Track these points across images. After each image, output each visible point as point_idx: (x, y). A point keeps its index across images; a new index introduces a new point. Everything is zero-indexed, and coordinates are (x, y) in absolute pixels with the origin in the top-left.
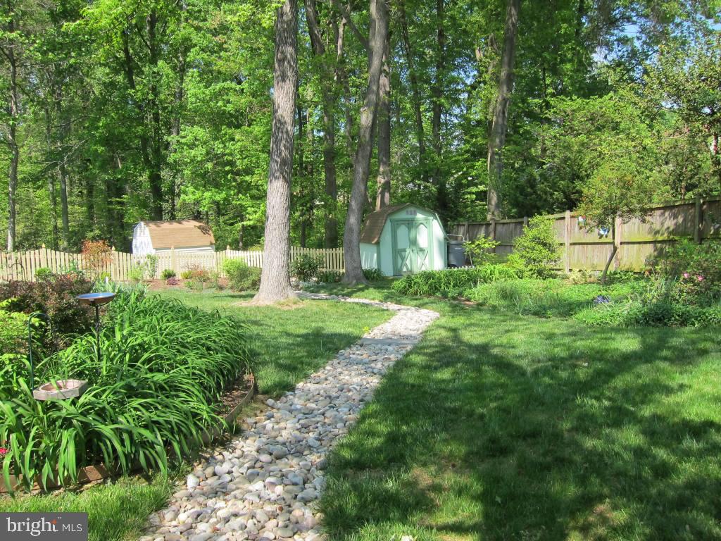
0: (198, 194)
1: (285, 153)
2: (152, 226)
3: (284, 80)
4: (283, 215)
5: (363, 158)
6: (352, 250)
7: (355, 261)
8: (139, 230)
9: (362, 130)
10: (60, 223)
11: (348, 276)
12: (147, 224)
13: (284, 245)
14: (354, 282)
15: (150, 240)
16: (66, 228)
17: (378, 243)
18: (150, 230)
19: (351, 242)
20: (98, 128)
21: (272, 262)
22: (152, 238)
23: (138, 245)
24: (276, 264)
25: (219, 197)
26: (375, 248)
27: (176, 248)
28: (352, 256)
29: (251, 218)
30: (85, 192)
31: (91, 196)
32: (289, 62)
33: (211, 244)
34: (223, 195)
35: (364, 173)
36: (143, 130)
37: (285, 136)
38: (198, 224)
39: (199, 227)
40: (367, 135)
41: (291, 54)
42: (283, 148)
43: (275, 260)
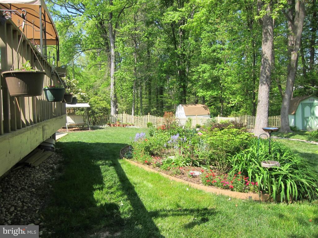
0: (205, 93)
1: (268, 73)
2: (184, 106)
3: (266, 42)
4: (266, 100)
5: (292, 74)
6: (285, 117)
7: (286, 122)
8: (179, 108)
9: (292, 62)
10: (139, 105)
11: (283, 129)
12: (182, 106)
13: (266, 114)
14: (286, 132)
15: (184, 112)
16: (141, 108)
17: (295, 114)
18: (184, 108)
19: (285, 113)
20: (164, 66)
21: (260, 121)
22: (185, 111)
23: (178, 114)
24: (262, 122)
25: (215, 94)
26: (293, 116)
27: (198, 115)
28: (285, 120)
29: (233, 103)
30: (148, 93)
31: (150, 95)
32: (269, 34)
33: (209, 114)
34: (216, 93)
35: (292, 82)
36: (181, 67)
37: (268, 65)
38: (203, 106)
39: (203, 107)
40: (295, 64)
41: (270, 30)
42: (267, 71)
43: (262, 120)
